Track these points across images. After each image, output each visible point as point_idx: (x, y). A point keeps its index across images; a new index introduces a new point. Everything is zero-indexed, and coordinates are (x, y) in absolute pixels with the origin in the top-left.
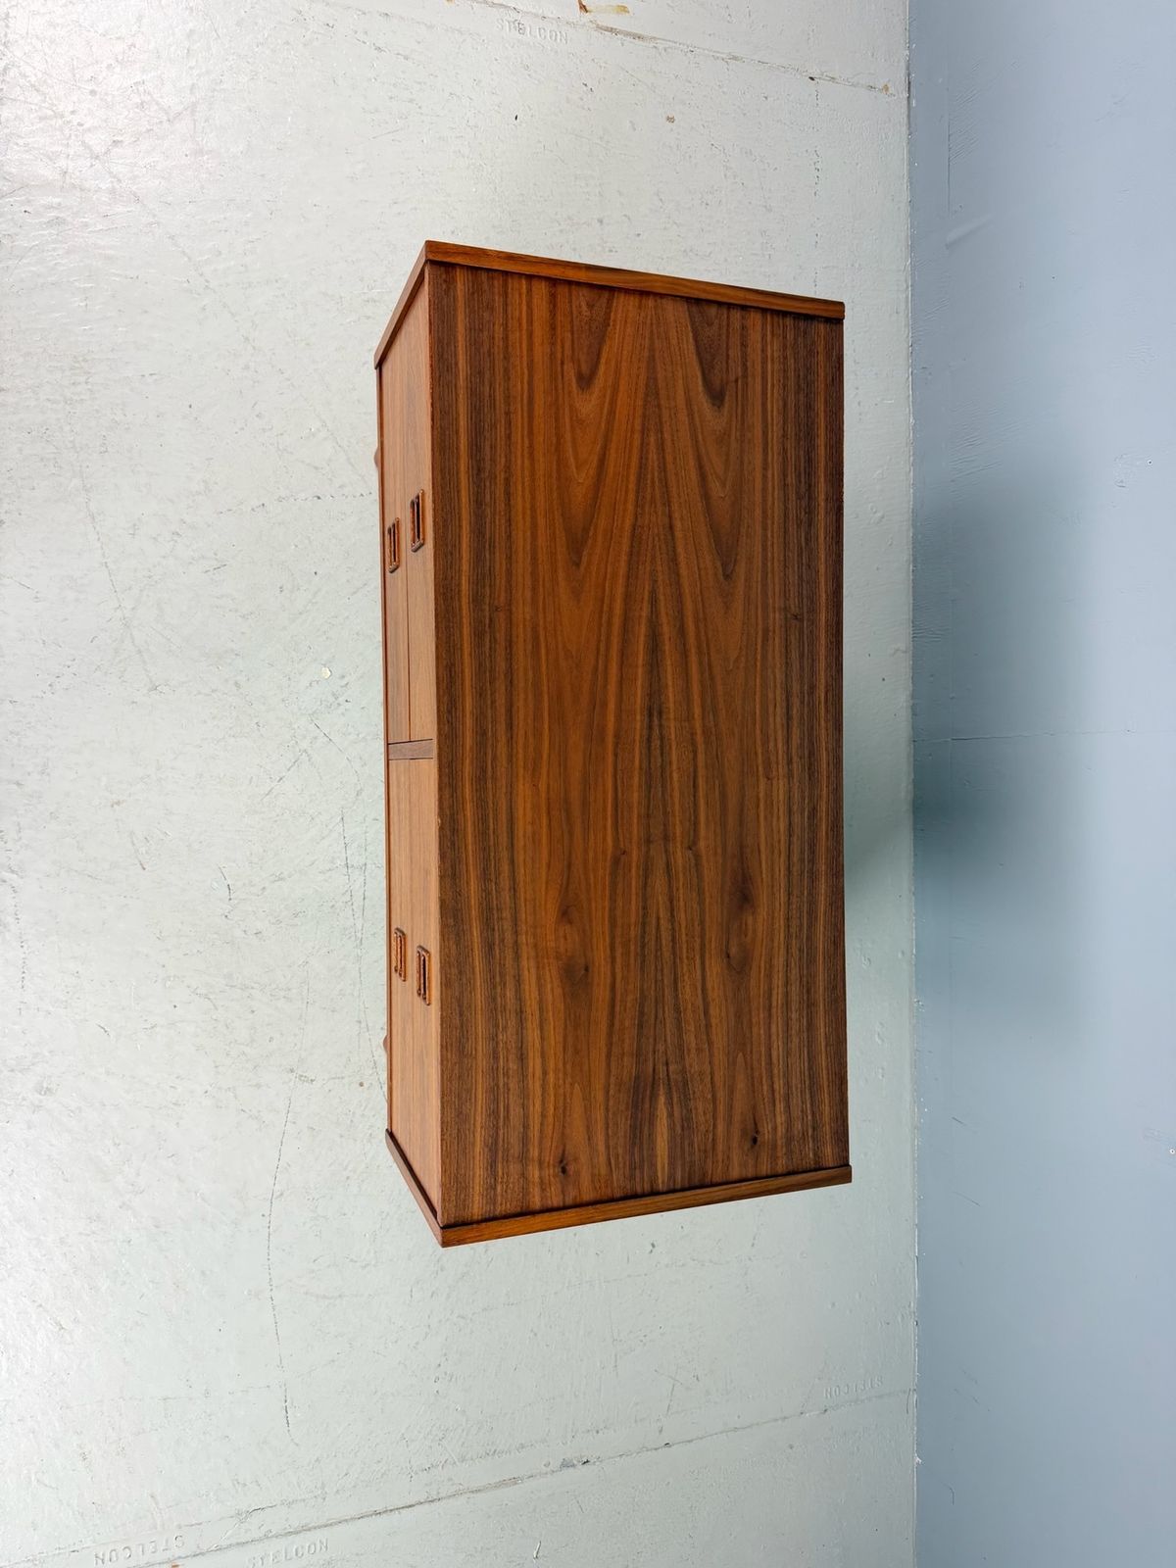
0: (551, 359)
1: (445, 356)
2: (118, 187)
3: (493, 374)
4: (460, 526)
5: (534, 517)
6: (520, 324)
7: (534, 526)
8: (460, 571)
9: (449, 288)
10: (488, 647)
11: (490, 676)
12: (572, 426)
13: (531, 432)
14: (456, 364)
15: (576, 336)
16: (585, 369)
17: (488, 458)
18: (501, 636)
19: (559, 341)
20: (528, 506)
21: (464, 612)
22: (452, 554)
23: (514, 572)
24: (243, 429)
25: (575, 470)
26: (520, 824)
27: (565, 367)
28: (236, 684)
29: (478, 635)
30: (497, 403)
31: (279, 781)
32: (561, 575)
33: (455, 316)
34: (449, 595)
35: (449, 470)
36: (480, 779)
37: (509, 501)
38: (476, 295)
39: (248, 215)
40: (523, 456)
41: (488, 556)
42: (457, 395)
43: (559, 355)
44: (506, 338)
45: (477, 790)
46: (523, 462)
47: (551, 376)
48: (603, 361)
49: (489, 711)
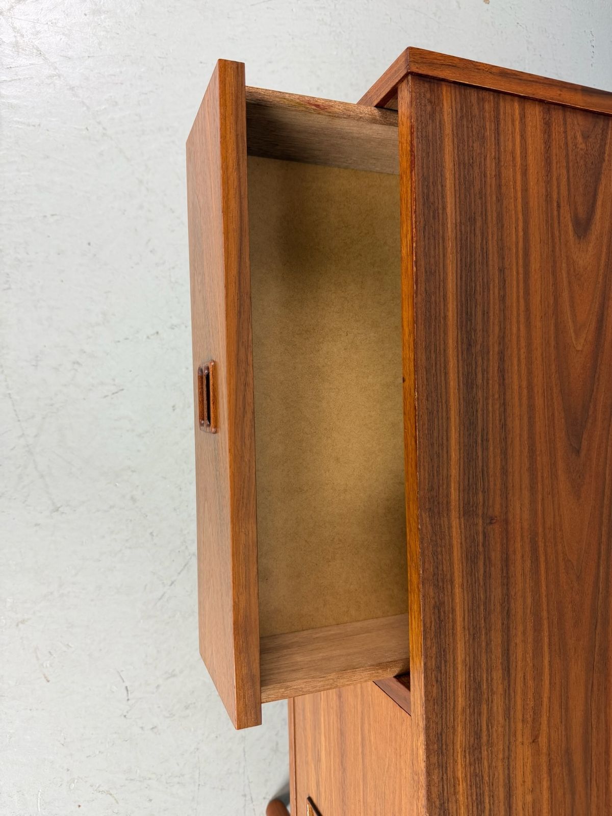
0: (546, 200)
1: (431, 199)
2: (22, 41)
3: (485, 222)
4: (448, 418)
5: (531, 397)
6: (514, 158)
7: (531, 408)
8: (448, 477)
9: (433, 112)
10: (482, 572)
11: (485, 609)
12: (569, 282)
13: (527, 293)
14: (444, 208)
15: (571, 173)
16: (582, 213)
17: (479, 327)
18: (496, 556)
19: (554, 178)
20: (524, 384)
21: (454, 530)
22: (438, 456)
23: (510, 470)
24: (137, 264)
25: (573, 335)
26: (519, 792)
27: (562, 211)
28: (133, 499)
29: (471, 558)
30: (490, 256)
31: (171, 585)
32: (561, 465)
33: (442, 149)
34: (436, 510)
35: (435, 345)
36: (475, 749)
37: (504, 379)
38: (465, 120)
39: (142, 70)
40: (518, 322)
41: (480, 454)
42: (444, 248)
43: (555, 196)
44: (499, 175)
45: (470, 764)
46: (519, 329)
47: (547, 221)
48: (599, 203)
49: (484, 655)
